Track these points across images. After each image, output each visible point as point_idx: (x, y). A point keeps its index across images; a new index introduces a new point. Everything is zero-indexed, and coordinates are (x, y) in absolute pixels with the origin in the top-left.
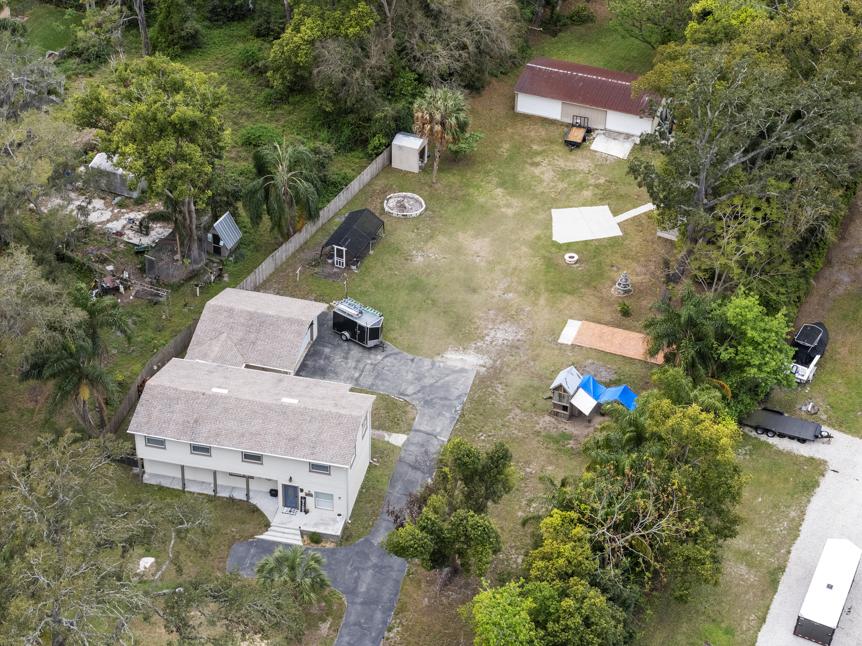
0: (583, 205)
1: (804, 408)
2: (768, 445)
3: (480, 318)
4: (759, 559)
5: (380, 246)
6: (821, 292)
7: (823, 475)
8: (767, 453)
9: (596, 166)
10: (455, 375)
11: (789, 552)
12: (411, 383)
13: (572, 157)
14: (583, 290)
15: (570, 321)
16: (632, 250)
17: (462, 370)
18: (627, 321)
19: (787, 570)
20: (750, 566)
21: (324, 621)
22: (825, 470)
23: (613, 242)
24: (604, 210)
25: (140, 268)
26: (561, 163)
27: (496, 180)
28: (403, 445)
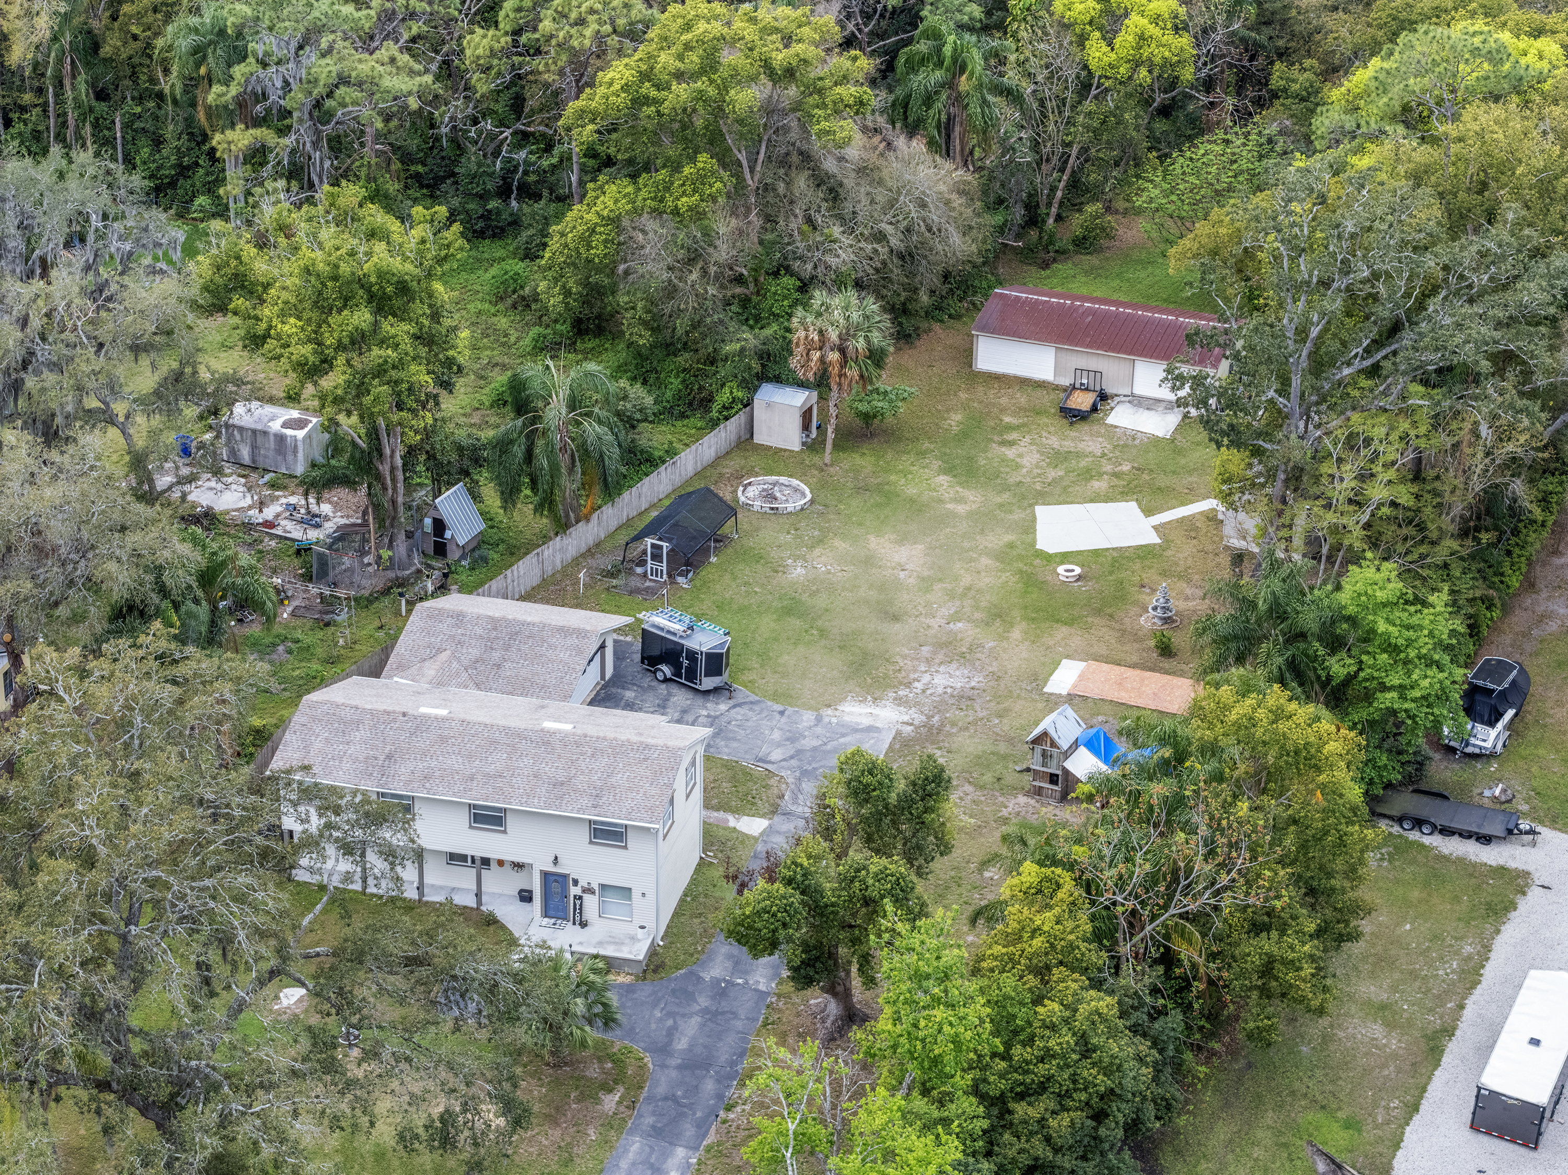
0: (1092, 501)
1: (1487, 793)
2: (1422, 846)
3: (904, 657)
4: (1405, 1015)
5: (730, 551)
6: (1517, 629)
7: (1524, 893)
8: (1420, 858)
9: (1115, 447)
10: (858, 736)
11: (1462, 1007)
12: (779, 745)
13: (1073, 434)
14: (1090, 620)
15: (1064, 661)
16: (1177, 564)
17: (870, 729)
18: (1166, 664)
19: (1458, 1033)
20: (1390, 1025)
21: (610, 1091)
22: (1527, 885)
23: (1144, 553)
24: (1131, 508)
25: (302, 575)
26: (1054, 442)
27: (936, 464)
28: (762, 834)
